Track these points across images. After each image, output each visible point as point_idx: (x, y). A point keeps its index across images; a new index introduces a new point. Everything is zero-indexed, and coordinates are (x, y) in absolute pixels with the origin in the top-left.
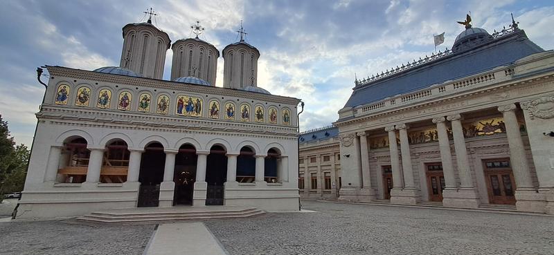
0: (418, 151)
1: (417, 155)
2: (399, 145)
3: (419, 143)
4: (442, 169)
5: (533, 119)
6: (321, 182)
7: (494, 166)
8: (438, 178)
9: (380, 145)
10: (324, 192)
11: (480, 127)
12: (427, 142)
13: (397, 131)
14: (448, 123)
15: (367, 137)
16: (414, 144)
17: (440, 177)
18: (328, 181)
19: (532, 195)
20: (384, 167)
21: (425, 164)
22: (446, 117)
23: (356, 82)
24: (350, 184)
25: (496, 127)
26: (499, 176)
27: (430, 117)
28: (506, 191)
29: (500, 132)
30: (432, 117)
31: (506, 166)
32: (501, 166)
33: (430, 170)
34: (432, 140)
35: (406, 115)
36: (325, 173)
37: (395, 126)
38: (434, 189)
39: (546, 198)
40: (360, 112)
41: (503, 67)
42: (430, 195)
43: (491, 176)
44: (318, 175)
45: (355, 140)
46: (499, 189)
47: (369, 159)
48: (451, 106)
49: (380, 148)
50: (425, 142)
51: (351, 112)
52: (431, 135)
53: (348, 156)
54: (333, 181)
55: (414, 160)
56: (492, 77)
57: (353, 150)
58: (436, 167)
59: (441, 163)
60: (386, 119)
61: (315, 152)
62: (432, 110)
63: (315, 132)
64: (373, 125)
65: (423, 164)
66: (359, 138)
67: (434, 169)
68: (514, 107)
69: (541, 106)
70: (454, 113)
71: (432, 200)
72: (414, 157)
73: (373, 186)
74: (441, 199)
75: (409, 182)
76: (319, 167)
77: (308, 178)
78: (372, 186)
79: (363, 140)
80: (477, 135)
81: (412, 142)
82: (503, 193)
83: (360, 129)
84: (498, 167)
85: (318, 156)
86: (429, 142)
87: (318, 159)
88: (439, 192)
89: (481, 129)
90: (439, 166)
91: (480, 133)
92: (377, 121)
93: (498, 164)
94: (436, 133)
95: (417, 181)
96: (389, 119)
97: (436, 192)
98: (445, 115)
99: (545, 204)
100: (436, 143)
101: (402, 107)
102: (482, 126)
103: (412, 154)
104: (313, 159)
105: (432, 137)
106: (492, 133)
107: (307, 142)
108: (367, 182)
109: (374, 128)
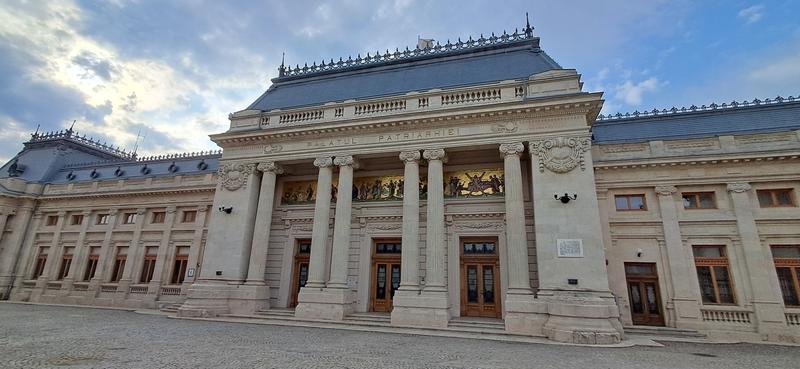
0: (366, 213)
1: (363, 221)
2: (334, 199)
3: (370, 200)
4: (400, 252)
5: (542, 171)
6: (163, 268)
7: (474, 250)
8: (389, 268)
9: (301, 197)
10: (166, 290)
11: (465, 181)
12: (383, 199)
13: (335, 170)
14: (423, 164)
15: (278, 177)
16: (362, 200)
17: (394, 266)
18: (179, 267)
19: (527, 302)
20: (299, 241)
21: (374, 240)
22: (422, 152)
23: (282, 70)
24: (219, 273)
25: (487, 184)
26: (480, 268)
27: (396, 149)
28: (485, 294)
29: (491, 192)
30: (401, 148)
31: (490, 252)
32: (485, 250)
33: (378, 251)
34: (392, 197)
35: (357, 140)
36: (179, 247)
37: (333, 158)
38: (379, 288)
39: (547, 309)
40: (274, 122)
41: (513, 81)
42: (371, 299)
43: (469, 267)
44: (161, 253)
45: (251, 179)
46: (476, 292)
47: (273, 224)
48: (434, 134)
49: (301, 203)
50: (378, 199)
51: (256, 121)
52: (392, 186)
53: (229, 211)
54: (191, 265)
55: (356, 232)
56: (497, 95)
57: (241, 201)
58: (390, 248)
59: (400, 239)
60: (320, 142)
61: (166, 200)
62: (401, 137)
63: (176, 160)
64: (292, 151)
65: (370, 240)
66: (260, 174)
67: (385, 251)
68: (521, 147)
69: (556, 152)
70: (436, 145)
71: (372, 309)
72: (357, 225)
73: (269, 279)
74: (389, 310)
75: (339, 275)
76: (167, 235)
77: (135, 257)
78: (267, 280)
79: (269, 180)
80: (460, 194)
81: (359, 197)
82: (481, 298)
83: (266, 156)
84: (480, 252)
85: (170, 208)
86: (388, 199)
87: (169, 217)
88: (388, 295)
89: (466, 186)
90: (395, 245)
91: (464, 192)
92: (303, 145)
93: (479, 247)
94: (401, 184)
95: (355, 272)
96: (327, 143)
97: (382, 295)
98: (421, 147)
99: (544, 318)
100: (397, 203)
101: (353, 121)
102: (469, 181)
103: (355, 220)
104: (159, 216)
105: (393, 191)
106: (480, 193)
107: (154, 177)
108: (256, 271)
109: (294, 157)
